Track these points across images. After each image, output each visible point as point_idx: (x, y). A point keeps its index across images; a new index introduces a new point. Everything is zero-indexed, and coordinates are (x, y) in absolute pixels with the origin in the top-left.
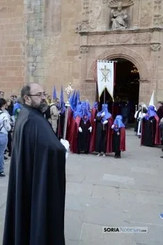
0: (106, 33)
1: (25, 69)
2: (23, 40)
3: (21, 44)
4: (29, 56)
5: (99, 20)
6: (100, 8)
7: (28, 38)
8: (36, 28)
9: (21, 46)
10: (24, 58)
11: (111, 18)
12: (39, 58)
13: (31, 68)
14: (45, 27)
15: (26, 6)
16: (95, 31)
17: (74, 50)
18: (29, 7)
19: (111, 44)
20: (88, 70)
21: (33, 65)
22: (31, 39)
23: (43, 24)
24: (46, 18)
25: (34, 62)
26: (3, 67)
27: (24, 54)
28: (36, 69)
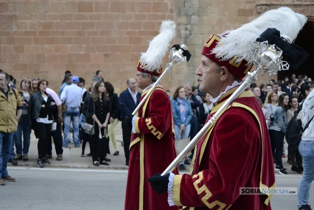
12: (194, 18)
13: (183, 32)
17: (247, 8)
25: (187, 25)
26: (137, 30)
27: (171, 11)
28: (190, 34)
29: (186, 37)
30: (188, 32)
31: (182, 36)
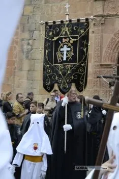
12: (36, 34)
13: (25, 47)
20: (104, 50)
25: (29, 40)
28: (32, 49)
29: (28, 52)
30: (29, 47)
31: (25, 50)
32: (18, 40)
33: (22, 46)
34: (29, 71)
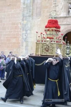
0: (66, 17)
1: (21, 37)
2: (20, 22)
3: (19, 24)
4: (23, 30)
5: (62, 10)
6: (63, 3)
7: (23, 20)
8: (28, 15)
9: (19, 25)
10: (20, 31)
11: (69, 9)
12: (29, 32)
13: (24, 37)
14: (32, 14)
15: (22, 3)
16: (60, 16)
18: (24, 4)
19: (69, 23)
21: (25, 36)
22: (25, 21)
23: (31, 13)
24: (33, 9)
26: (9, 37)
27: (21, 29)
29: (25, 39)
30: (26, 37)
32: (21, 34)
33: (23, 36)
34: (26, 46)
